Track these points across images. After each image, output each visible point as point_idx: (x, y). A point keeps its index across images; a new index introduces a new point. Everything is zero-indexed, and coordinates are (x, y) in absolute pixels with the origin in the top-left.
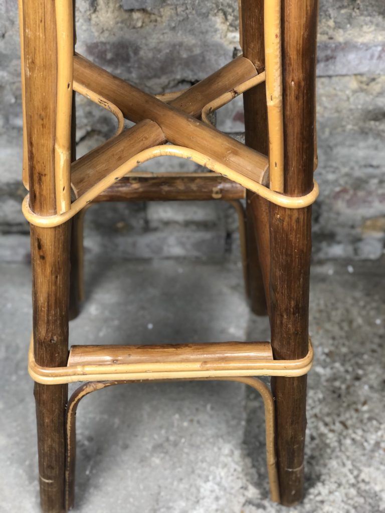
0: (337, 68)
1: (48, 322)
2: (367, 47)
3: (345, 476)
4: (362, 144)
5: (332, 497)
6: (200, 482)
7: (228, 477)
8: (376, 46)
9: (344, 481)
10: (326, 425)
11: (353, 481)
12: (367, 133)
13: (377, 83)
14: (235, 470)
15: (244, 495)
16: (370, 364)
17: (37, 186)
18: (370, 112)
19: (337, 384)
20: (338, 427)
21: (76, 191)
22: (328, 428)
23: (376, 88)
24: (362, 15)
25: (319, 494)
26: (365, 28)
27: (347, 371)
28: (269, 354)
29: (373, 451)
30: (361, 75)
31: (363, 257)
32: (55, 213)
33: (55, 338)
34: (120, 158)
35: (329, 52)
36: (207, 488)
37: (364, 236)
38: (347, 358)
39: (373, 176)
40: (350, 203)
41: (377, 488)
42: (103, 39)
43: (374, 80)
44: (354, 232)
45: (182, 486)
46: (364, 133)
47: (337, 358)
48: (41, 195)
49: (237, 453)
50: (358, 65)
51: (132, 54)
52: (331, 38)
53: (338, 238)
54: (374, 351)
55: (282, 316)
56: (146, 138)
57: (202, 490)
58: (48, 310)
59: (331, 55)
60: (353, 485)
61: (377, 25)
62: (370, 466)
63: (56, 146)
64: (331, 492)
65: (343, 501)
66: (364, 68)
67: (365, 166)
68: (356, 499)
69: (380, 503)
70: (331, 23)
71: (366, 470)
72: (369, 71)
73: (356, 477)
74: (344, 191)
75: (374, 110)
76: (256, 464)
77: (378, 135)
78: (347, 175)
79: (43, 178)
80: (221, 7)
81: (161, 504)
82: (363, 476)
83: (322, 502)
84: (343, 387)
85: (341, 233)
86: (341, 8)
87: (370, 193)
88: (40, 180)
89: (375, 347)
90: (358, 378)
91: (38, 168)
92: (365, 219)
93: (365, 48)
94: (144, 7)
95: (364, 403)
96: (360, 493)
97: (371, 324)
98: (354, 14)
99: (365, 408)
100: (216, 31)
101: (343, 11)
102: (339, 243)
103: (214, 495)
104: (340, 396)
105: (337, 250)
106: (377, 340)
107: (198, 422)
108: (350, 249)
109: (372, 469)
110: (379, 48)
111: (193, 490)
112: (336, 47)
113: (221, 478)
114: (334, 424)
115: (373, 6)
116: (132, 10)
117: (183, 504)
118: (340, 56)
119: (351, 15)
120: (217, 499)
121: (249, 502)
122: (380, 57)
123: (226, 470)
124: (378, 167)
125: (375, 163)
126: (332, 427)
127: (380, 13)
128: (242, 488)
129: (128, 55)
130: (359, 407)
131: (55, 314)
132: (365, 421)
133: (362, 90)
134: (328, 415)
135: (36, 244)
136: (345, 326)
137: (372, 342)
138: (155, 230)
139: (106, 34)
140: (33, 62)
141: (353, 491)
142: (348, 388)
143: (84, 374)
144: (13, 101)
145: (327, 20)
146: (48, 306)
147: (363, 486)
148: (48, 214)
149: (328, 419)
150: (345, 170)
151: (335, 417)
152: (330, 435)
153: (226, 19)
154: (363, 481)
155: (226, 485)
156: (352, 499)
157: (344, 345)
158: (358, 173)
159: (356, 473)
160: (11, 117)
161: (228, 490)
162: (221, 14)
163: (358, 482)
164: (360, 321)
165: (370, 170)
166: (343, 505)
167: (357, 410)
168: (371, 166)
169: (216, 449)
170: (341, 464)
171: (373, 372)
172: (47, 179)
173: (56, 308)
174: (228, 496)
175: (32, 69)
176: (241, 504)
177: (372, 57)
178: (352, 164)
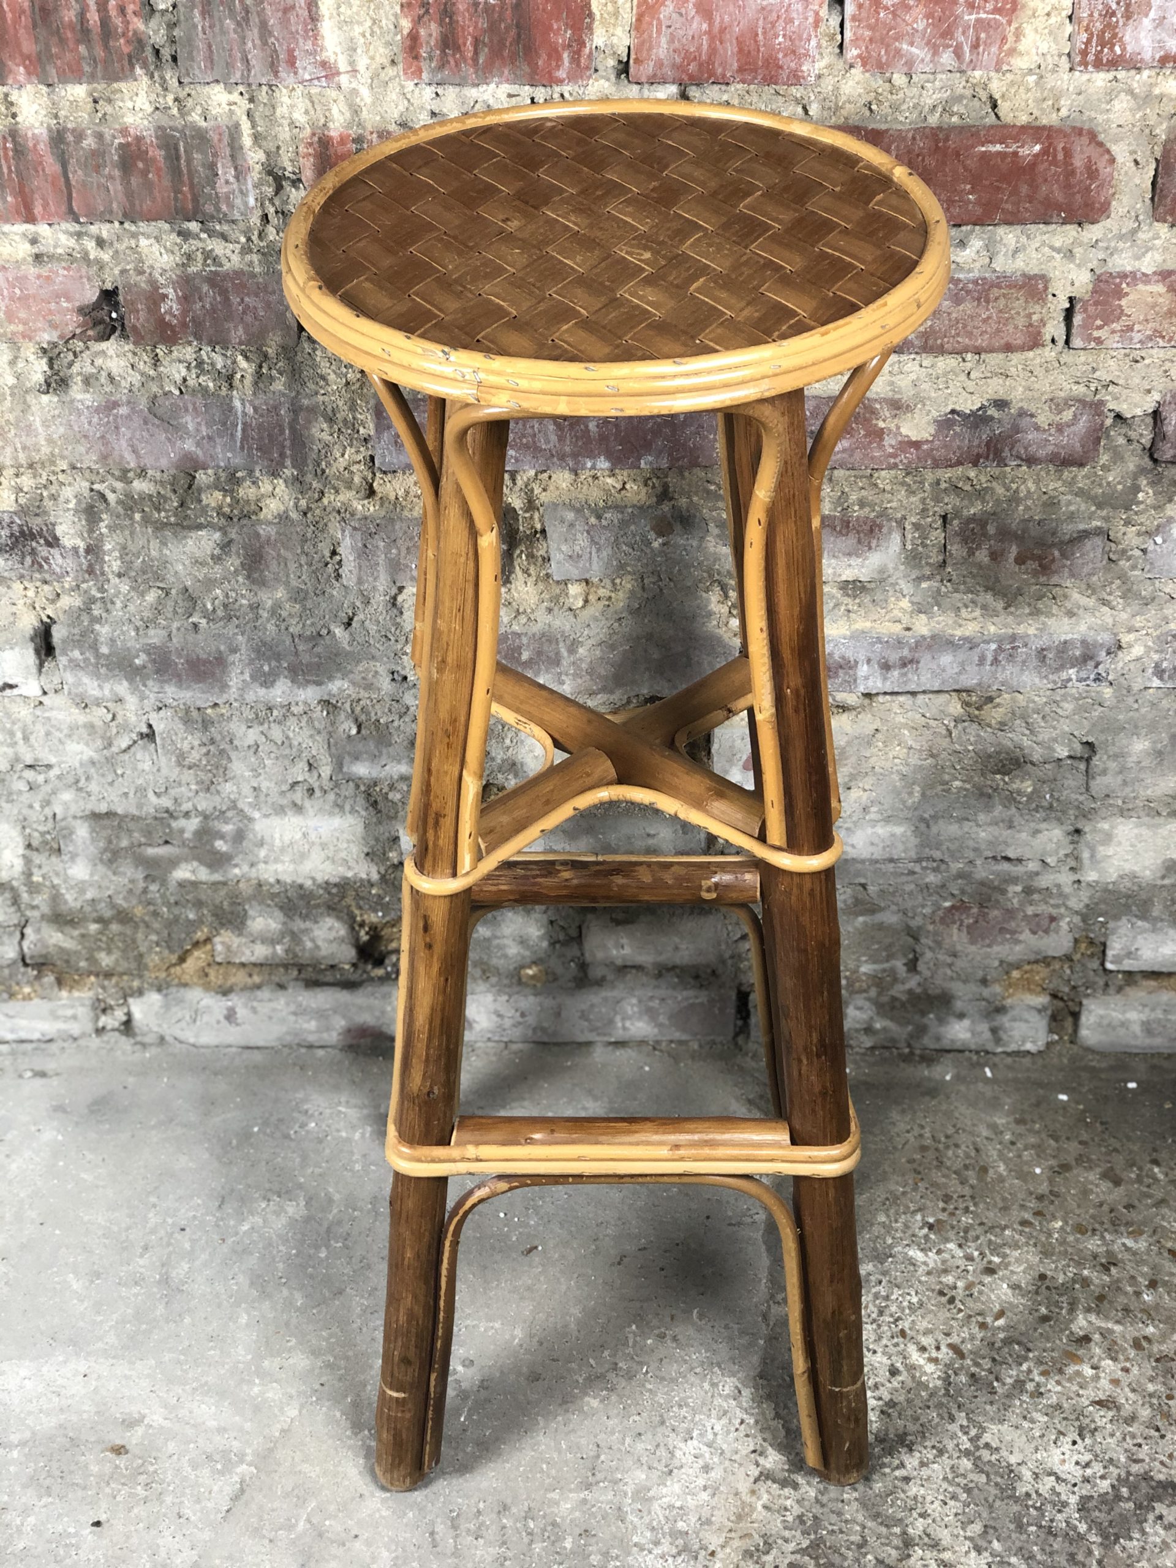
0: (923, 679)
1: (427, 1060)
2: (971, 643)
3: (953, 1436)
4: (982, 817)
5: (925, 1472)
6: (674, 1440)
7: (728, 1432)
8: (988, 642)
9: (950, 1445)
10: (923, 1349)
11: (967, 1445)
12: (990, 797)
13: (998, 705)
14: (742, 1422)
15: (757, 1464)
16: (1016, 1246)
17: (430, 834)
18: (990, 756)
19: (949, 1279)
20: (945, 1354)
21: (483, 846)
22: (926, 1355)
23: (994, 715)
24: (956, 591)
25: (902, 1465)
26: (964, 613)
27: (969, 1258)
28: (784, 1137)
29: (1009, 1396)
30: (968, 691)
31: (1013, 1047)
32: (454, 875)
33: (436, 1090)
34: (547, 802)
35: (906, 652)
36: (686, 1451)
37: (1008, 1002)
38: (972, 1234)
39: (1015, 880)
40: (975, 933)
41: (1013, 1460)
42: (516, 628)
43: (990, 699)
44: (986, 992)
45: (640, 1446)
46: (984, 796)
47: (951, 1234)
48: (435, 845)
49: (747, 1393)
50: (960, 673)
51: (564, 652)
52: (908, 629)
53: (959, 1005)
54: (1024, 1223)
55: (800, 1061)
56: (588, 775)
57: (678, 1453)
58: (430, 1039)
59: (910, 657)
60: (967, 1453)
61: (984, 607)
62: (1002, 1421)
63: (465, 773)
64: (923, 1464)
65: (945, 1479)
66: (970, 680)
67: (994, 858)
68: (971, 1476)
69: (1018, 1485)
70: (905, 604)
71: (994, 1428)
72: (979, 684)
73: (972, 1440)
74: (960, 907)
75: (998, 753)
76: (784, 1413)
77: (1011, 799)
78: (961, 875)
79: (442, 820)
80: (716, 577)
81: (599, 1476)
82: (987, 1438)
83: (907, 1479)
84: (960, 1284)
85: (963, 993)
86: (919, 579)
87: (1010, 913)
88: (437, 824)
89: (1027, 1216)
90: (990, 1271)
91: (435, 806)
92: (1008, 967)
93: (967, 645)
94: (587, 576)
95: (1001, 1314)
96: (978, 1467)
97: (1025, 1176)
98: (943, 589)
99: (1001, 1322)
100: (710, 614)
101: (924, 585)
102: (961, 1016)
103: (701, 1462)
104: (952, 1301)
105: (959, 1031)
106: (1032, 1204)
107: (675, 1339)
108: (984, 1027)
109: (1005, 1427)
110: (993, 646)
111: (662, 1452)
112: (918, 644)
113: (715, 1434)
114: (938, 1348)
115: (974, 577)
116: (566, 583)
117: (641, 1475)
118: (925, 659)
119: (939, 590)
120: (706, 1468)
121: (766, 1476)
122: (996, 661)
123: (724, 1421)
124: (1019, 860)
125: (1011, 855)
126: (934, 1354)
127: (987, 589)
128: (754, 1451)
129: (558, 653)
130: (989, 1320)
131: (440, 1045)
132: (998, 1345)
133: (972, 719)
134: (927, 1332)
135: (421, 925)
136: (972, 1177)
137: (1023, 1207)
138: (600, 983)
139: (523, 619)
140: (443, 661)
141: (966, 1464)
142: (969, 1286)
143: (478, 1160)
144: (354, 731)
145: (898, 599)
146: (430, 1030)
147: (985, 1455)
148: (443, 875)
149: (926, 1341)
150: (956, 866)
151: (941, 1337)
152: (930, 1368)
153: (726, 597)
154: (987, 1446)
155: (725, 1447)
156: (964, 1476)
157: (966, 1210)
158: (983, 871)
159: (973, 1432)
160: (347, 759)
161: (728, 1455)
162: (717, 589)
163: (978, 1448)
164: (1002, 1168)
165: (1005, 866)
166: (945, 1485)
167: (983, 1326)
168: (1007, 859)
169: (706, 1386)
170: (946, 1416)
171: (1018, 1261)
172: (447, 823)
173: (441, 1034)
174: (727, 1463)
175: (440, 670)
176: (752, 1479)
177: (982, 660)
178: (971, 855)
